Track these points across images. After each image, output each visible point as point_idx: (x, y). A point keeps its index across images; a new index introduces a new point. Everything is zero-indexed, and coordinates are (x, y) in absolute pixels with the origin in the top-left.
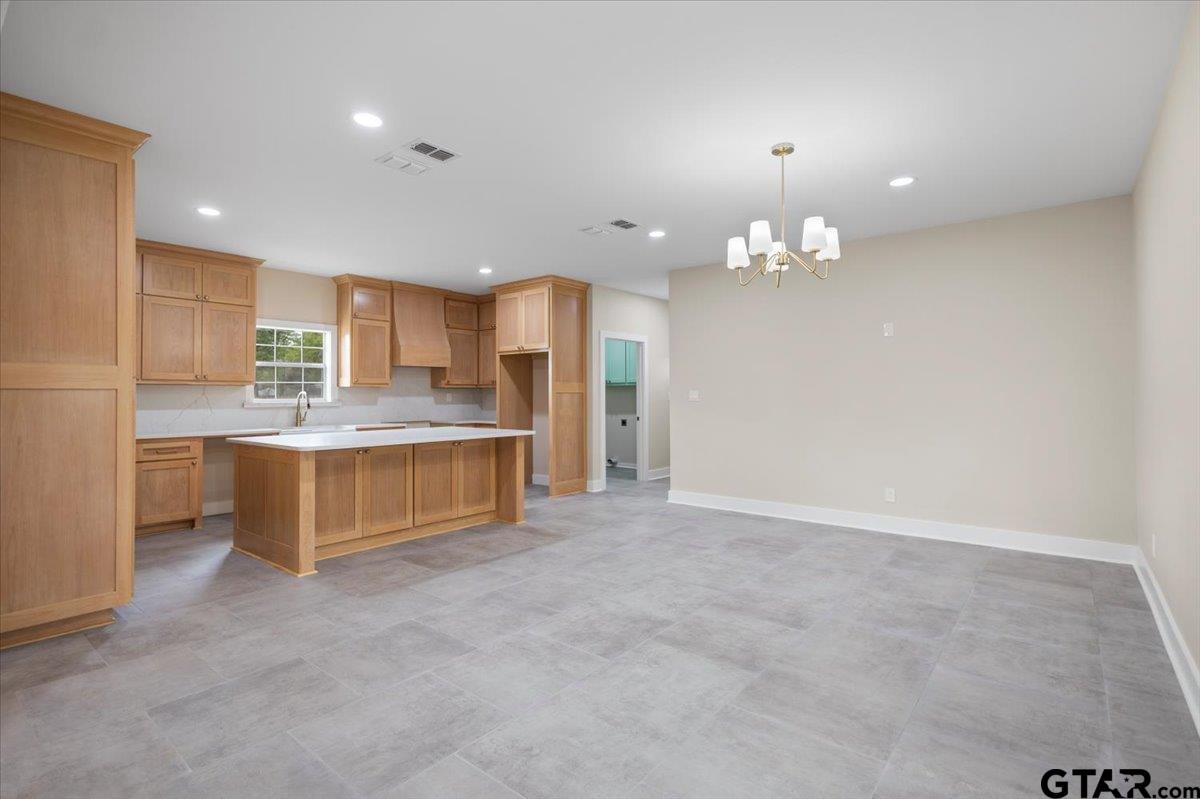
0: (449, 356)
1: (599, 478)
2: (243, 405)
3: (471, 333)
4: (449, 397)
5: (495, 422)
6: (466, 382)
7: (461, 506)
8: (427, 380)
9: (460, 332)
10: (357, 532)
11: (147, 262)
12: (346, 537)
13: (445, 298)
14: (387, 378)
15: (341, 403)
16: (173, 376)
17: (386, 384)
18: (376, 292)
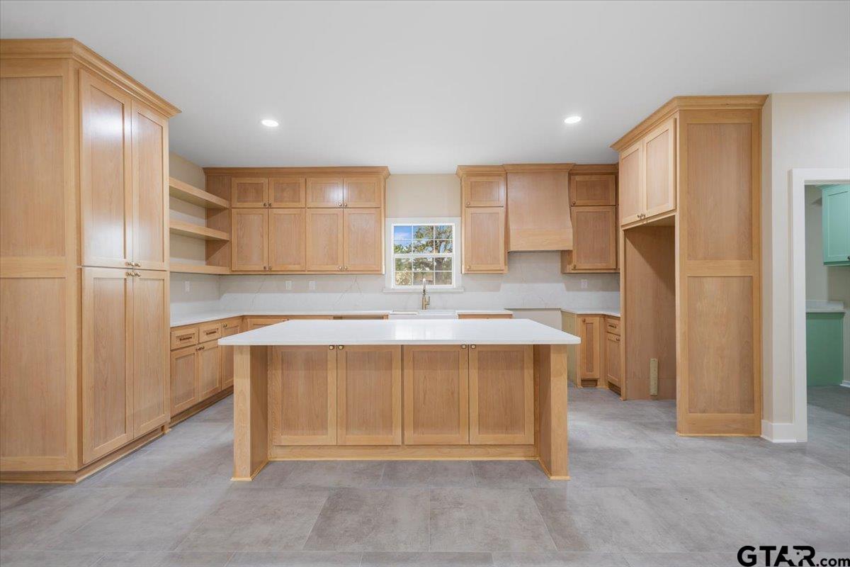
0: (571, 237)
1: (789, 417)
2: (382, 290)
3: (608, 209)
4: (584, 283)
5: (619, 315)
6: (599, 265)
7: (474, 430)
8: (557, 265)
9: (591, 209)
10: (329, 437)
11: (309, 183)
12: (320, 439)
13: (569, 173)
14: (502, 264)
15: (464, 289)
16: (325, 267)
17: (501, 271)
18: (490, 179)
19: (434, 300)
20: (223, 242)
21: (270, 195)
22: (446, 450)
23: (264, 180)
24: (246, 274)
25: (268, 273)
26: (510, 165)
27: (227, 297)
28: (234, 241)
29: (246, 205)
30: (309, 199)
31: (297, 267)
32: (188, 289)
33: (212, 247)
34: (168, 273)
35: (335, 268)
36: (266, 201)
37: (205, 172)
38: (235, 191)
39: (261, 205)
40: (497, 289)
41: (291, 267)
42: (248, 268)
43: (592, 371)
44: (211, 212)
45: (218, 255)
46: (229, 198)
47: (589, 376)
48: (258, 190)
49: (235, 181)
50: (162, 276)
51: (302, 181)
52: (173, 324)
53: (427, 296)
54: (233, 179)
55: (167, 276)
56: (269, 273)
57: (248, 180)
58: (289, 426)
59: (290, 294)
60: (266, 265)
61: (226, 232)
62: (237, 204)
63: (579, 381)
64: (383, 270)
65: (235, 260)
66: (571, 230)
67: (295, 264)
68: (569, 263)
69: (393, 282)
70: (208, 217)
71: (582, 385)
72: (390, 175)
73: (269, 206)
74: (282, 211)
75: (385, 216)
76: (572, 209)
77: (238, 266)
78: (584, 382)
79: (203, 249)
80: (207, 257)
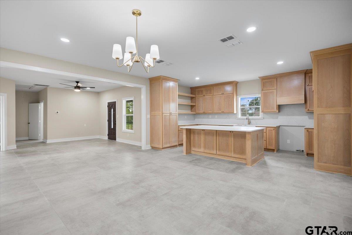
0: (304, 98)
2: (236, 118)
7: (233, 153)
10: (202, 150)
11: (214, 89)
12: (200, 150)
13: (305, 73)
14: (275, 109)
15: (264, 118)
16: (218, 112)
17: (275, 112)
18: (271, 80)
19: (252, 121)
20: (194, 106)
21: (204, 93)
22: (226, 157)
23: (203, 89)
24: (199, 114)
25: (204, 113)
26: (278, 74)
28: (197, 105)
29: (200, 96)
30: (214, 93)
31: (211, 112)
32: (186, 118)
33: (192, 107)
34: (178, 114)
35: (221, 112)
37: (190, 89)
38: (197, 93)
39: (202, 95)
40: (277, 118)
41: (210, 112)
42: (200, 112)
43: (312, 150)
44: (192, 98)
45: (193, 109)
46: (195, 95)
48: (202, 91)
49: (197, 90)
50: (176, 115)
51: (212, 88)
52: (179, 125)
53: (250, 120)
54: (196, 89)
55: (177, 115)
57: (199, 89)
58: (194, 146)
59: (211, 119)
60: (203, 111)
61: (195, 103)
62: (197, 96)
63: (305, 154)
64: (235, 112)
65: (197, 110)
66: (304, 96)
67: (210, 111)
68: (306, 108)
69: (240, 116)
70: (191, 100)
71: (307, 155)
72: (238, 82)
73: (204, 96)
74: (207, 97)
75: (237, 95)
76: (307, 87)
77: (197, 112)
78: (307, 154)
79: (190, 108)
80: (191, 110)
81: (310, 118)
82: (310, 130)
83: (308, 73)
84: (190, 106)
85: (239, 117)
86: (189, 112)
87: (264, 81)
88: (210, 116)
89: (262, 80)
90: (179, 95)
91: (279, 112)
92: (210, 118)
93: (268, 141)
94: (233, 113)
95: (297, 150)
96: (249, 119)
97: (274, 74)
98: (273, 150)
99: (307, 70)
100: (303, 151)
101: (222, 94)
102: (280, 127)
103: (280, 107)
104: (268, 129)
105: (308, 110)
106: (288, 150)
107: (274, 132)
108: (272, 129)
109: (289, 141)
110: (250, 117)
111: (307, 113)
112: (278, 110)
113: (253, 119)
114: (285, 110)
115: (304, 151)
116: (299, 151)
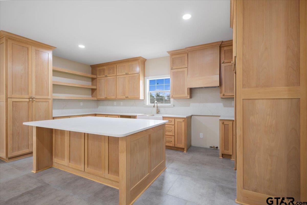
0: (218, 79)
2: (143, 106)
11: (117, 67)
12: (63, 163)
13: (220, 46)
14: (186, 94)
15: (174, 106)
16: (122, 97)
17: (186, 97)
18: (181, 56)
19: (162, 110)
20: (96, 89)
21: (106, 72)
22: (99, 178)
23: (105, 67)
27: (100, 107)
28: (98, 89)
29: (101, 76)
30: (117, 72)
33: (93, 90)
35: (125, 97)
36: (106, 75)
37: (91, 67)
38: (98, 73)
39: (104, 76)
40: (189, 106)
42: (101, 98)
43: (228, 150)
44: (93, 79)
45: (94, 94)
46: (96, 75)
47: (226, 152)
48: (104, 70)
49: (98, 68)
51: (115, 66)
54: (97, 68)
56: (107, 99)
57: (101, 68)
58: (56, 155)
60: (105, 96)
61: (96, 86)
62: (98, 76)
63: (220, 154)
64: (141, 97)
65: (98, 95)
66: (219, 76)
67: (113, 96)
68: (221, 93)
69: (148, 102)
70: (92, 81)
71: (222, 157)
72: (146, 60)
73: (106, 76)
74: (110, 78)
75: (144, 76)
76: (222, 65)
77: (99, 97)
78: (223, 155)
79: (90, 92)
80: (92, 94)
81: (225, 106)
82: (225, 123)
83: (223, 47)
84: (91, 90)
85: (147, 104)
86: (89, 97)
87: (174, 57)
88: (115, 103)
89: (172, 56)
90: (54, 71)
91: (191, 97)
92: (115, 106)
93: (176, 136)
94: (138, 99)
95: (211, 147)
96: (157, 107)
97: (184, 48)
98: (182, 150)
99: (223, 42)
100: (217, 148)
101: (126, 74)
102: (192, 117)
103: (192, 91)
104: (177, 120)
105: (224, 95)
106: (201, 146)
107: (183, 124)
108: (181, 120)
109: (201, 135)
110: (159, 105)
111: (222, 99)
112: (189, 95)
113: (162, 107)
114: (198, 95)
115: (219, 148)
116: (213, 148)
